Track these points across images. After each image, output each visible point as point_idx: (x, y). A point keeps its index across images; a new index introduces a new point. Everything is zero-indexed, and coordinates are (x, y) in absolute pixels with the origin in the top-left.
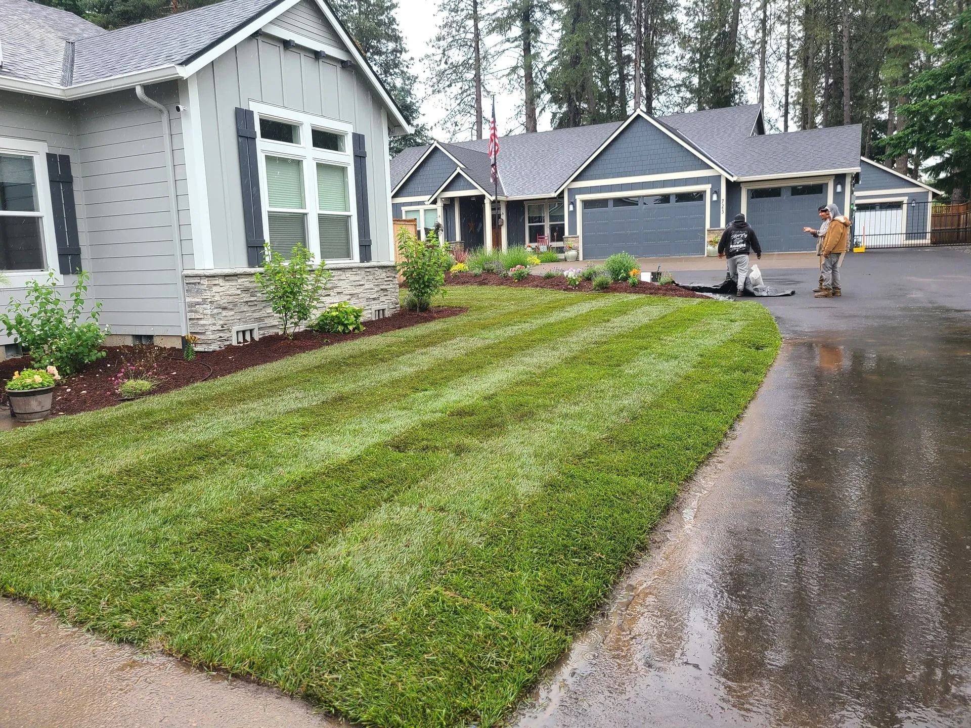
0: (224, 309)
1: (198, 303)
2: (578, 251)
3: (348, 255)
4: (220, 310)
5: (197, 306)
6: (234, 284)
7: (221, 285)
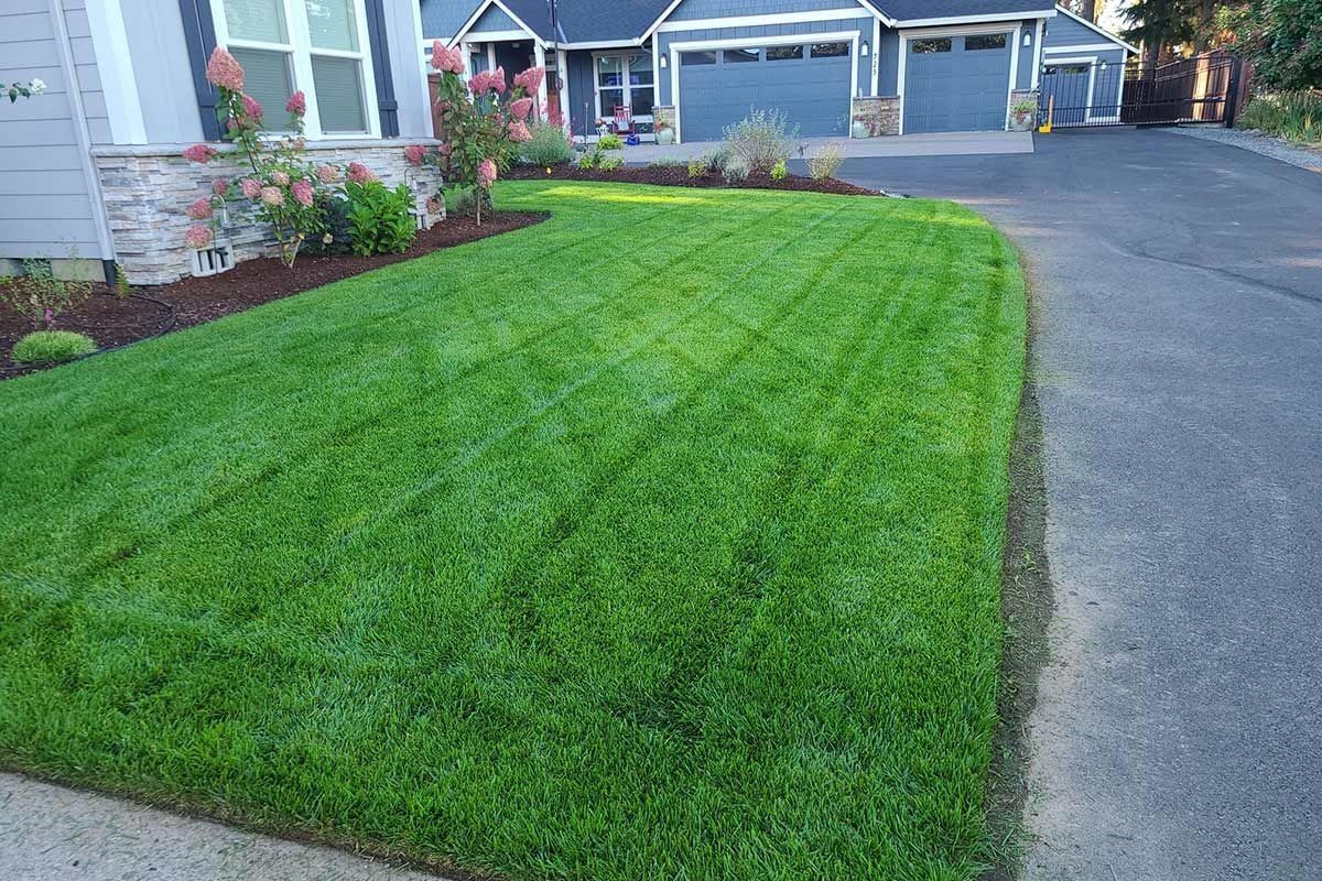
0: (173, 212)
1: (126, 204)
2: (674, 129)
3: (362, 126)
4: (166, 216)
5: (125, 209)
6: (183, 170)
7: (164, 171)
